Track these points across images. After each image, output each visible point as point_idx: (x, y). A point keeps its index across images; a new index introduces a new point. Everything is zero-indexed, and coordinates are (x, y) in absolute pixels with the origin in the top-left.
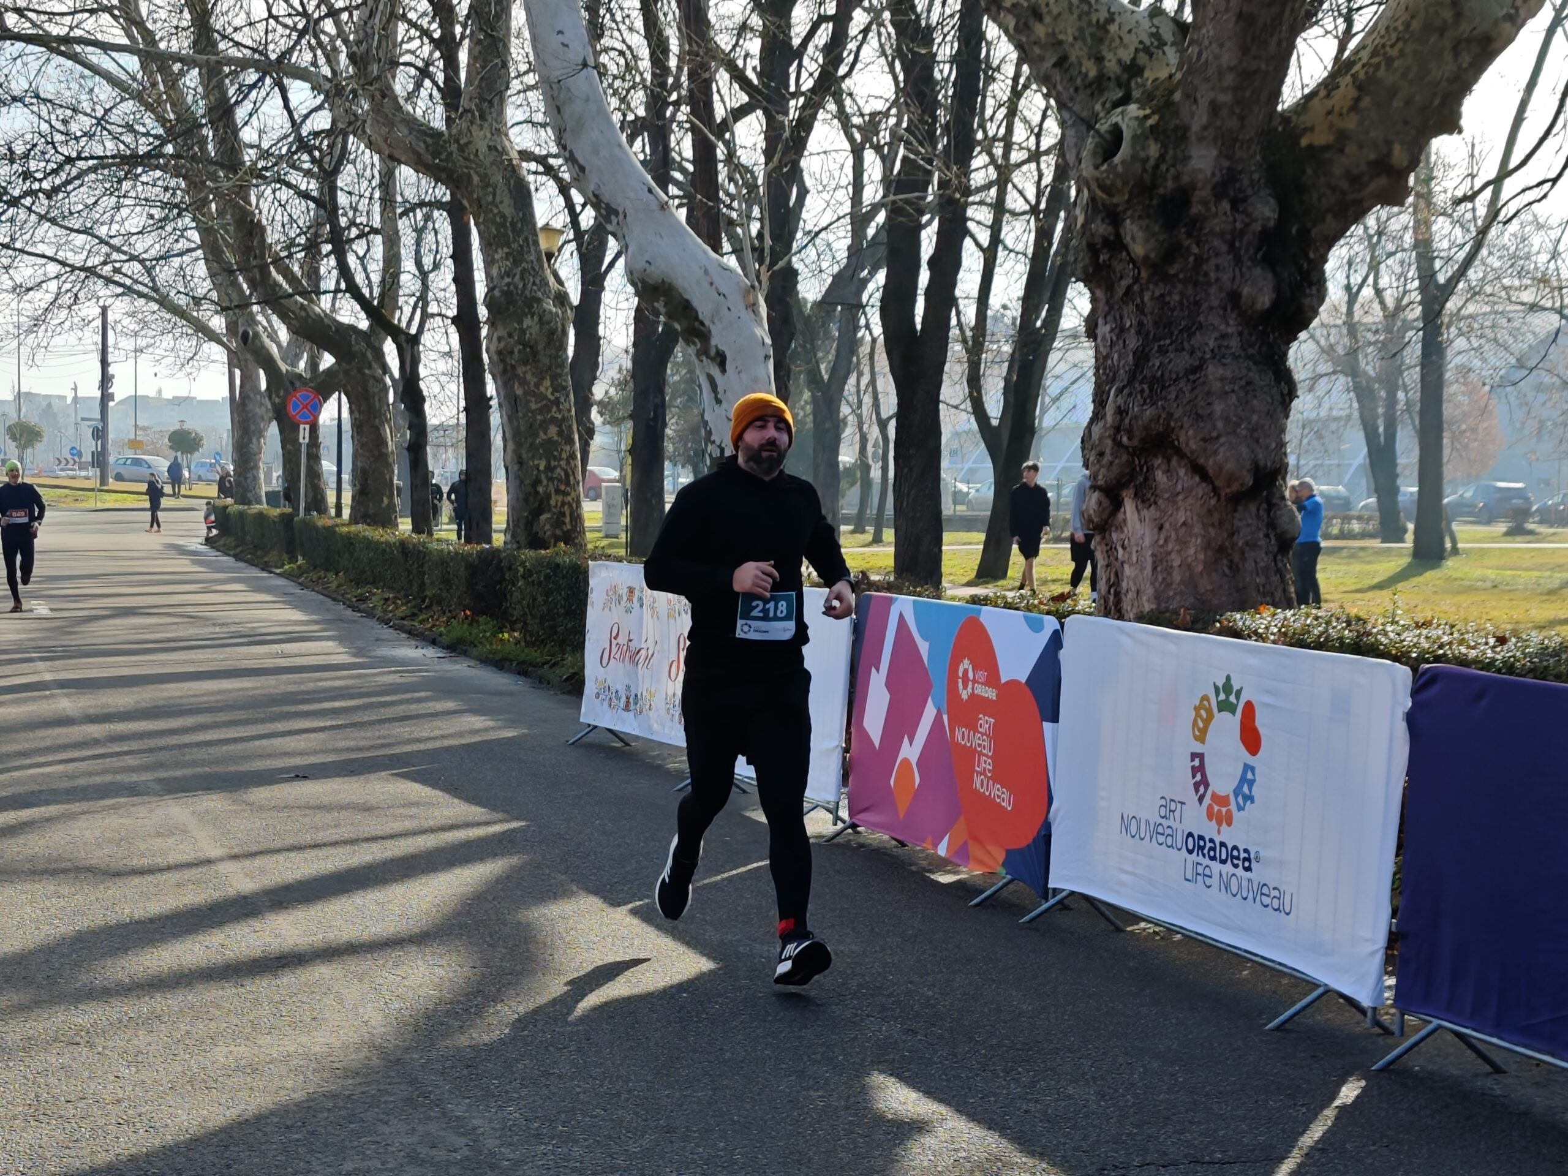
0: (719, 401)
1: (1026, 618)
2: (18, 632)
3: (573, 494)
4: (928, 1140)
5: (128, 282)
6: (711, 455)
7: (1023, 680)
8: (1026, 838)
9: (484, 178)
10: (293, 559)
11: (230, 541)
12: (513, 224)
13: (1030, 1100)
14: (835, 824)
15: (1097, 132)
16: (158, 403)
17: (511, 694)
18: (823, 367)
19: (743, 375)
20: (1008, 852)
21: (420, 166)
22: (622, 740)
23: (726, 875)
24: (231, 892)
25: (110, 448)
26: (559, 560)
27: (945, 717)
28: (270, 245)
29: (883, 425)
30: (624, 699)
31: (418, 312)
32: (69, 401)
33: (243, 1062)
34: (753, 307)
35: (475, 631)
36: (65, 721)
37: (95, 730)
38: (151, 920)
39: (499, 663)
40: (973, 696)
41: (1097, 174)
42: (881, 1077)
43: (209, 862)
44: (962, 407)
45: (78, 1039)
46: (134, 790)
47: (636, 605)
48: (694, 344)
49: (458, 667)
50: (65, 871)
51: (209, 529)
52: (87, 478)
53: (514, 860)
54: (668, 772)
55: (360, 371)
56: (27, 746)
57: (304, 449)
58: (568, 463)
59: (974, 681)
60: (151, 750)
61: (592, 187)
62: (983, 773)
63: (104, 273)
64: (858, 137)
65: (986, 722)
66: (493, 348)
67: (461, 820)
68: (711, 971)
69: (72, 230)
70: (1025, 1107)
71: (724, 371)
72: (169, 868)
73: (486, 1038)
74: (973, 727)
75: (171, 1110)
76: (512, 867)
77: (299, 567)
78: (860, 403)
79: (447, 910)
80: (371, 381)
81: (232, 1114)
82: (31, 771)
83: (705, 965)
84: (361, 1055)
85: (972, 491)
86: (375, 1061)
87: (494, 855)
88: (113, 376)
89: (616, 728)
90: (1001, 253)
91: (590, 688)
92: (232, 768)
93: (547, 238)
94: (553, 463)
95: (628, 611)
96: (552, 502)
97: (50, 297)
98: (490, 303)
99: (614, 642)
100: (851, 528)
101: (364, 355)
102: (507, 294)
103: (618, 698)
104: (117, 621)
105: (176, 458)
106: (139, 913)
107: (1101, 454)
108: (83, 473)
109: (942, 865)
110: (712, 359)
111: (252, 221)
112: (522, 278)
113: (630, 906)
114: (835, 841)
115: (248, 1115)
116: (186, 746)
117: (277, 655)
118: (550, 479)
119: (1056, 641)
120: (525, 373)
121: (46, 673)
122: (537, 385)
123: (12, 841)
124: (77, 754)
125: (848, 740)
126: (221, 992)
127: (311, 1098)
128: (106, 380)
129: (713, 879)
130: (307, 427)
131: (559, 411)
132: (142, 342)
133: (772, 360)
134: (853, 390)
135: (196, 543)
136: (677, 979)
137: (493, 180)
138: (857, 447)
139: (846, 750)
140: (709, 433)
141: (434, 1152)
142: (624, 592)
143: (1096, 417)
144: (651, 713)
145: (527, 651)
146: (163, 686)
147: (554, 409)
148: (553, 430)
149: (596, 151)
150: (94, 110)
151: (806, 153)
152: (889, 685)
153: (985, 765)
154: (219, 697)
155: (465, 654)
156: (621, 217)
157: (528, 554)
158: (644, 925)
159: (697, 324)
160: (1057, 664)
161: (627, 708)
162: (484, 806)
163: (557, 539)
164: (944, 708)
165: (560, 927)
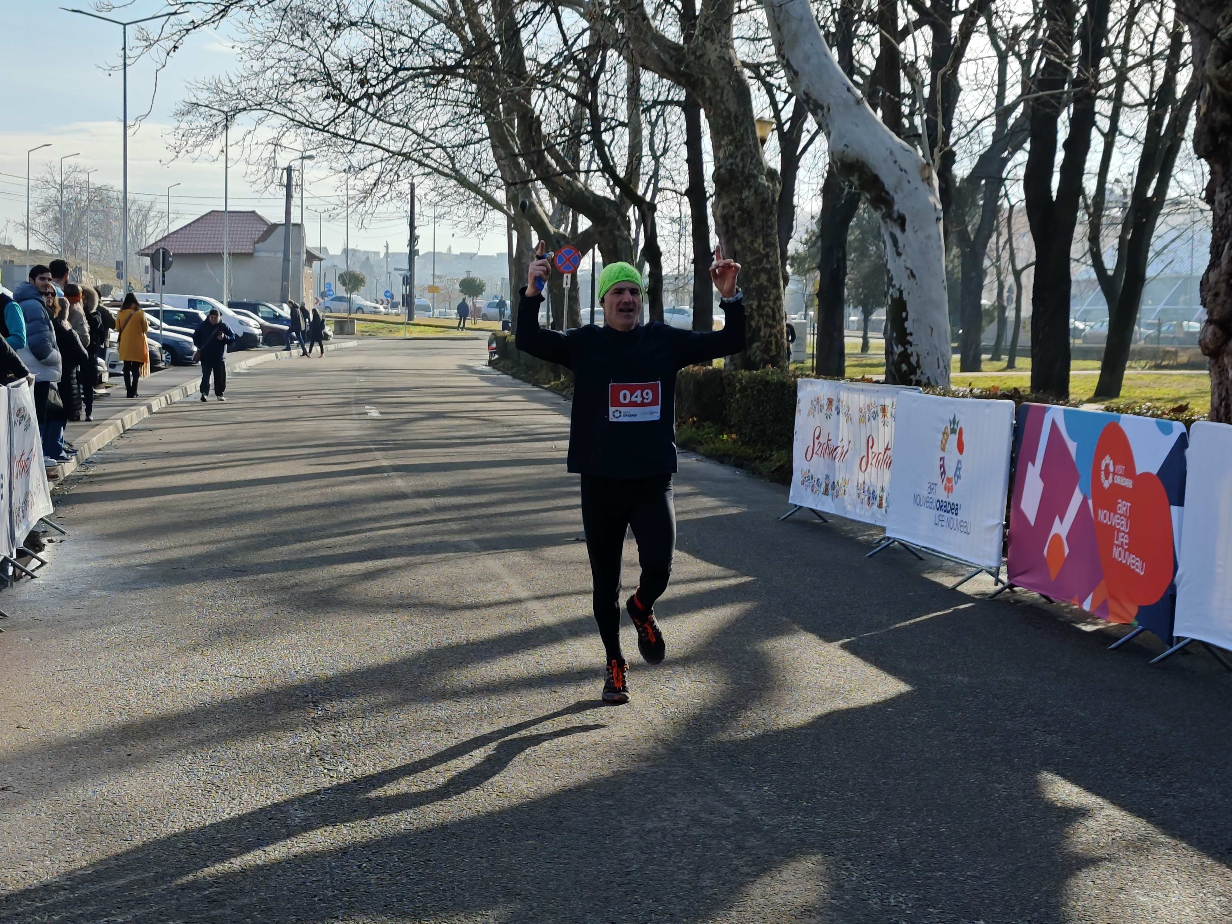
0: (899, 254)
1: (1158, 424)
2: (358, 429)
3: (778, 328)
4: (1090, 823)
5: (434, 165)
6: (891, 296)
7: (1155, 471)
8: (1154, 597)
9: (714, 81)
10: (557, 377)
11: (509, 363)
12: (736, 117)
13: (1169, 796)
14: (996, 584)
15: (1219, 39)
16: (450, 258)
17: (731, 481)
18: (969, 228)
19: (919, 233)
20: (1139, 607)
21: (664, 72)
22: (821, 518)
23: (912, 621)
24: (539, 623)
25: (416, 292)
26: (769, 378)
27: (1090, 502)
28: (545, 137)
29: (1017, 274)
30: (823, 486)
31: (651, 186)
32: (382, 256)
33: (562, 748)
34: (928, 180)
35: (701, 433)
36: (403, 496)
37: (425, 503)
38: (482, 643)
39: (720, 458)
40: (1113, 485)
41: (1218, 72)
42: (1050, 776)
43: (519, 601)
44: (1083, 260)
45: (439, 728)
46: (457, 548)
47: (834, 412)
48: (881, 209)
49: (689, 460)
50: (415, 605)
51: (491, 354)
52: (397, 315)
53: (748, 606)
54: (859, 543)
55: (611, 232)
56: (375, 514)
57: (566, 293)
58: (775, 303)
59: (1114, 474)
60: (467, 518)
61: (803, 88)
62: (1121, 546)
63: (415, 157)
64: (1003, 47)
65: (1123, 506)
66: (718, 213)
67: (704, 575)
68: (908, 692)
69: (393, 124)
70: (1165, 801)
71: (903, 230)
72: (490, 605)
73: (742, 736)
74: (1113, 509)
75: (514, 781)
76: (748, 611)
77: (562, 383)
78: (999, 258)
79: (701, 641)
80: (620, 239)
81: (559, 784)
82: (381, 532)
83: (902, 687)
84: (649, 745)
85: (1088, 328)
86: (660, 750)
87: (732, 602)
88: (418, 237)
89: (819, 508)
90: (1118, 138)
91: (797, 477)
92: (528, 533)
93: (761, 128)
94: (763, 303)
95: (828, 417)
96: (762, 333)
97: (375, 176)
98: (717, 178)
99: (817, 442)
100: (989, 356)
101: (615, 220)
102: (731, 172)
103: (819, 485)
104: (431, 422)
105: (464, 299)
106: (472, 637)
107: (1217, 295)
108: (394, 311)
109: (1085, 617)
110: (895, 221)
111: (532, 117)
112: (742, 159)
113: (841, 642)
114: (997, 597)
115: (571, 786)
116: (492, 515)
117: (552, 450)
118: (761, 316)
119: (1183, 442)
120: (743, 233)
121: (383, 460)
122: (752, 242)
123: (372, 583)
124: (412, 520)
125: (1007, 519)
126: (540, 696)
127: (616, 774)
128: (413, 240)
129: (903, 624)
130: (569, 276)
131: (769, 262)
132: (440, 210)
133: (942, 221)
134: (994, 247)
135: (481, 364)
136: (882, 697)
137: (721, 83)
138: (995, 292)
139: (1006, 526)
140: (891, 279)
141: (712, 817)
142: (825, 402)
143: (1212, 266)
144: (846, 497)
145: (742, 448)
146: (471, 471)
147: (765, 261)
148: (764, 277)
149: (807, 59)
150: (410, 32)
151: (964, 59)
152: (1042, 476)
153: (1123, 539)
154: (513, 480)
155: (694, 451)
156: (826, 110)
157: (745, 373)
158: (853, 657)
159: (883, 194)
160: (1183, 462)
161: (826, 493)
162: (720, 565)
163: (766, 363)
164: (1089, 495)
165: (789, 656)
